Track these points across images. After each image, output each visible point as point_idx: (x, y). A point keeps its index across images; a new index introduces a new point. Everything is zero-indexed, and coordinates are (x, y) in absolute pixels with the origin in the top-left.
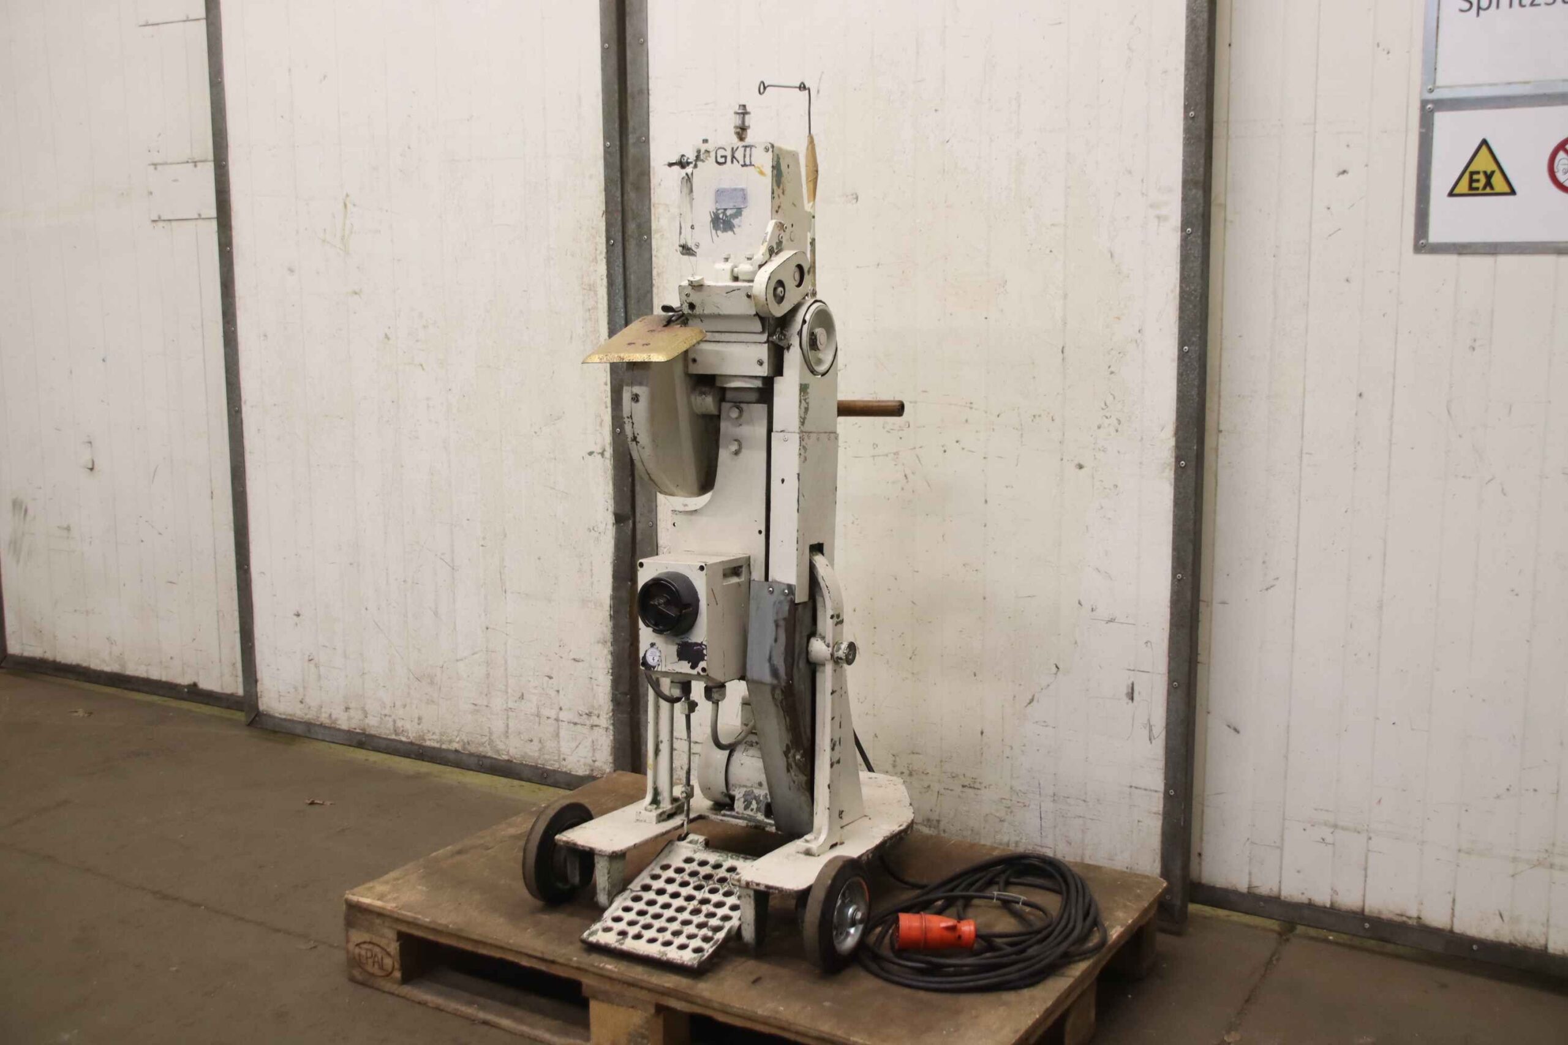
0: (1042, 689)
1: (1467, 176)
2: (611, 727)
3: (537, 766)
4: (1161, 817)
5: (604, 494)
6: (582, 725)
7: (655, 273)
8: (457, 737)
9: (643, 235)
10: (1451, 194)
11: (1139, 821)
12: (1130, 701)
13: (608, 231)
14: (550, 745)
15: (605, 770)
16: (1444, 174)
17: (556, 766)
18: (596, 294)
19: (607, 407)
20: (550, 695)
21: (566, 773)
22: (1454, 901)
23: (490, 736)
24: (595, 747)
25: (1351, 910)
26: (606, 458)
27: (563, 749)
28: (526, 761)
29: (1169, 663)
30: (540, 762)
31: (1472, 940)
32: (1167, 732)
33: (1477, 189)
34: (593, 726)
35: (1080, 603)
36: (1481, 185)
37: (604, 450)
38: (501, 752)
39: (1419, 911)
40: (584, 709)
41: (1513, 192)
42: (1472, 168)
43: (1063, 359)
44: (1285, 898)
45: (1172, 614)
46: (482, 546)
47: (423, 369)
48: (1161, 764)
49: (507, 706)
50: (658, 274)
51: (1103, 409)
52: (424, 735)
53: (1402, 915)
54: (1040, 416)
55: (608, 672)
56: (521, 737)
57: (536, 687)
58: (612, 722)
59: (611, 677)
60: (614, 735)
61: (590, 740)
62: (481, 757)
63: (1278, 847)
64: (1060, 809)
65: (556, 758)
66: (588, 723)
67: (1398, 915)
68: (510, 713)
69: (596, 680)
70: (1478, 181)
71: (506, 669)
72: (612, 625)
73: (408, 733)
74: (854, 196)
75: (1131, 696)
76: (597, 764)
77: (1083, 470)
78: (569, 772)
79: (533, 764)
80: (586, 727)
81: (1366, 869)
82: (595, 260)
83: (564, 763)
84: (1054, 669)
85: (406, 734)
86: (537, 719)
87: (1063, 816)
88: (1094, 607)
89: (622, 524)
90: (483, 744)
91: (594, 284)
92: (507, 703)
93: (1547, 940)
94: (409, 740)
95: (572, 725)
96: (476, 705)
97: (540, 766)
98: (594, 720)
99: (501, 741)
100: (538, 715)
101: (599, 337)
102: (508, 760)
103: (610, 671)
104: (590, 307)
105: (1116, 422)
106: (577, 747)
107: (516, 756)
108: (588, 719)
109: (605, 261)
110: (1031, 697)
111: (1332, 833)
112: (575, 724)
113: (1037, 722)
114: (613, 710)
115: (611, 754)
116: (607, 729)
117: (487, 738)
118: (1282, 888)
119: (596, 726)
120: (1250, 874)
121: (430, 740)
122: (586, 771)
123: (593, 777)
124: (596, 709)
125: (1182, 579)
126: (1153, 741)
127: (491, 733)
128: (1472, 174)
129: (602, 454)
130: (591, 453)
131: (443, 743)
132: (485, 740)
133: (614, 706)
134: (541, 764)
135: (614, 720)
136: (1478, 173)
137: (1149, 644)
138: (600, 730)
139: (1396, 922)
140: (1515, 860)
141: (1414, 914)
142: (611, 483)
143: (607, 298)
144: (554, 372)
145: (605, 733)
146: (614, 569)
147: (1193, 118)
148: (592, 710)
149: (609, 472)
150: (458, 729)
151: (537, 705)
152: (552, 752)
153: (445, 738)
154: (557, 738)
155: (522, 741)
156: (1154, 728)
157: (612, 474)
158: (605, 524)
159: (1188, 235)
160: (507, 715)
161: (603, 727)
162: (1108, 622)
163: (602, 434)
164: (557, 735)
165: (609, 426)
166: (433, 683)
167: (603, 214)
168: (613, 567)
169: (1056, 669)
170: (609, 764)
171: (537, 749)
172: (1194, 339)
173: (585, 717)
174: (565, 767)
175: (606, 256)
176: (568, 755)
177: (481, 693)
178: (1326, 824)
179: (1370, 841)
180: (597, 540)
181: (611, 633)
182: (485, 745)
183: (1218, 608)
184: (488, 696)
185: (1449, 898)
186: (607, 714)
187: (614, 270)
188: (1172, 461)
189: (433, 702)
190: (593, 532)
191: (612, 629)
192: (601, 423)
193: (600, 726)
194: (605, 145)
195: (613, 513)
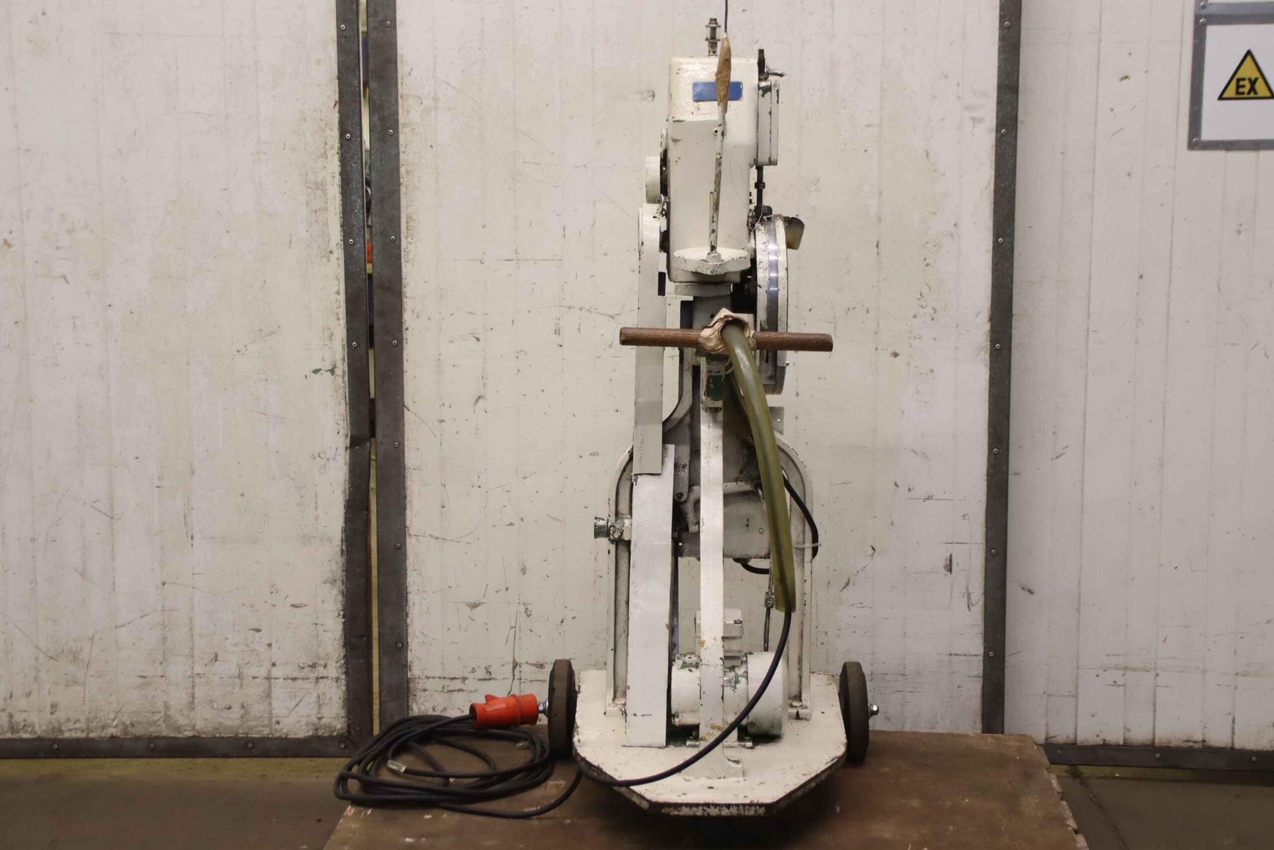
0: (858, 572)
1: (1234, 82)
2: (343, 677)
3: (236, 736)
4: (981, 680)
5: (334, 415)
6: (303, 679)
7: (402, 170)
8: (114, 720)
9: (388, 128)
10: (1221, 98)
11: (959, 687)
12: (949, 573)
13: (342, 123)
14: (258, 709)
15: (336, 727)
16: (1215, 81)
17: (266, 732)
18: (325, 193)
19: (338, 319)
20: (257, 651)
21: (280, 738)
22: (1234, 721)
23: (165, 712)
24: (321, 702)
25: (1143, 744)
26: (337, 375)
27: (275, 712)
28: (220, 734)
29: (987, 533)
30: (241, 731)
31: (1251, 753)
32: (986, 598)
33: (1243, 93)
34: (318, 679)
35: (896, 485)
36: (1246, 90)
37: (335, 367)
38: (182, 729)
39: (1204, 734)
40: (305, 660)
42: (1239, 75)
43: (878, 253)
44: (1082, 742)
45: (989, 486)
46: (158, 487)
47: (67, 282)
48: (979, 628)
49: (193, 673)
50: (407, 172)
51: (919, 299)
52: (60, 726)
53: (1188, 741)
54: (854, 308)
55: (339, 615)
56: (213, 707)
57: (236, 644)
58: (344, 670)
59: (343, 620)
60: (347, 685)
61: (315, 695)
62: (151, 739)
63: (1073, 696)
64: (878, 687)
65: (266, 722)
66: (312, 675)
67: (1185, 741)
68: (197, 680)
69: (322, 625)
70: (1243, 86)
71: (191, 629)
72: (344, 562)
73: (34, 728)
74: (651, 94)
75: (949, 568)
76: (324, 721)
77: (899, 358)
78: (284, 736)
79: (232, 735)
80: (309, 681)
81: (1154, 704)
82: (325, 155)
83: (278, 727)
84: (870, 551)
85: (30, 729)
86: (237, 681)
88: (911, 487)
89: (357, 448)
90: (155, 722)
91: (322, 183)
92: (193, 669)
94: (35, 736)
95: (290, 681)
96: (145, 677)
97: (241, 736)
98: (321, 671)
99: (183, 715)
100: (240, 676)
101: (329, 241)
102: (194, 737)
103: (342, 613)
104: (317, 208)
105: (932, 311)
106: (297, 705)
107: (206, 730)
108: (312, 672)
109: (337, 157)
110: (846, 581)
111: (1123, 675)
112: (294, 679)
113: (853, 605)
114: (344, 656)
115: (343, 707)
116: (337, 679)
117: (162, 714)
118: (1079, 733)
119: (322, 678)
120: (1047, 725)
121: (70, 730)
122: (308, 732)
123: (319, 736)
124: (322, 659)
125: (999, 452)
126: (972, 608)
127: (167, 707)
128: (1239, 80)
129: (332, 371)
130: (316, 371)
131: (92, 731)
132: (158, 717)
133: (346, 651)
134: (242, 734)
135: (347, 668)
136: (1243, 79)
137: (966, 517)
138: (328, 682)
139: (1183, 748)
141: (1199, 738)
142: (343, 402)
143: (341, 198)
144: (265, 282)
145: (336, 684)
146: (347, 498)
147: (1008, 28)
148: (317, 661)
149: (342, 390)
150: (116, 710)
151: (237, 664)
152: (260, 717)
153: (94, 724)
154: (268, 699)
155: (214, 709)
156: (972, 596)
157: (345, 393)
158: (334, 449)
159: (1003, 135)
160: (193, 682)
161: (332, 678)
162: (925, 500)
163: (332, 349)
164: (268, 695)
165: (343, 339)
166: (78, 659)
167: (335, 105)
168: (346, 497)
169: (872, 551)
170: (340, 719)
171: (238, 716)
172: (1009, 231)
173: (307, 669)
174: (279, 732)
175: (339, 151)
176: (284, 717)
177: (154, 662)
178: (1117, 668)
179: (1158, 678)
180: (325, 468)
181: (343, 571)
182: (158, 723)
183: (1012, 479)
184: (164, 664)
185: (1230, 718)
186: (337, 662)
187: (352, 167)
188: (987, 344)
189: (75, 682)
190: (318, 459)
191: (344, 566)
192: (331, 337)
193: (327, 677)
194: (338, 27)
195: (346, 436)
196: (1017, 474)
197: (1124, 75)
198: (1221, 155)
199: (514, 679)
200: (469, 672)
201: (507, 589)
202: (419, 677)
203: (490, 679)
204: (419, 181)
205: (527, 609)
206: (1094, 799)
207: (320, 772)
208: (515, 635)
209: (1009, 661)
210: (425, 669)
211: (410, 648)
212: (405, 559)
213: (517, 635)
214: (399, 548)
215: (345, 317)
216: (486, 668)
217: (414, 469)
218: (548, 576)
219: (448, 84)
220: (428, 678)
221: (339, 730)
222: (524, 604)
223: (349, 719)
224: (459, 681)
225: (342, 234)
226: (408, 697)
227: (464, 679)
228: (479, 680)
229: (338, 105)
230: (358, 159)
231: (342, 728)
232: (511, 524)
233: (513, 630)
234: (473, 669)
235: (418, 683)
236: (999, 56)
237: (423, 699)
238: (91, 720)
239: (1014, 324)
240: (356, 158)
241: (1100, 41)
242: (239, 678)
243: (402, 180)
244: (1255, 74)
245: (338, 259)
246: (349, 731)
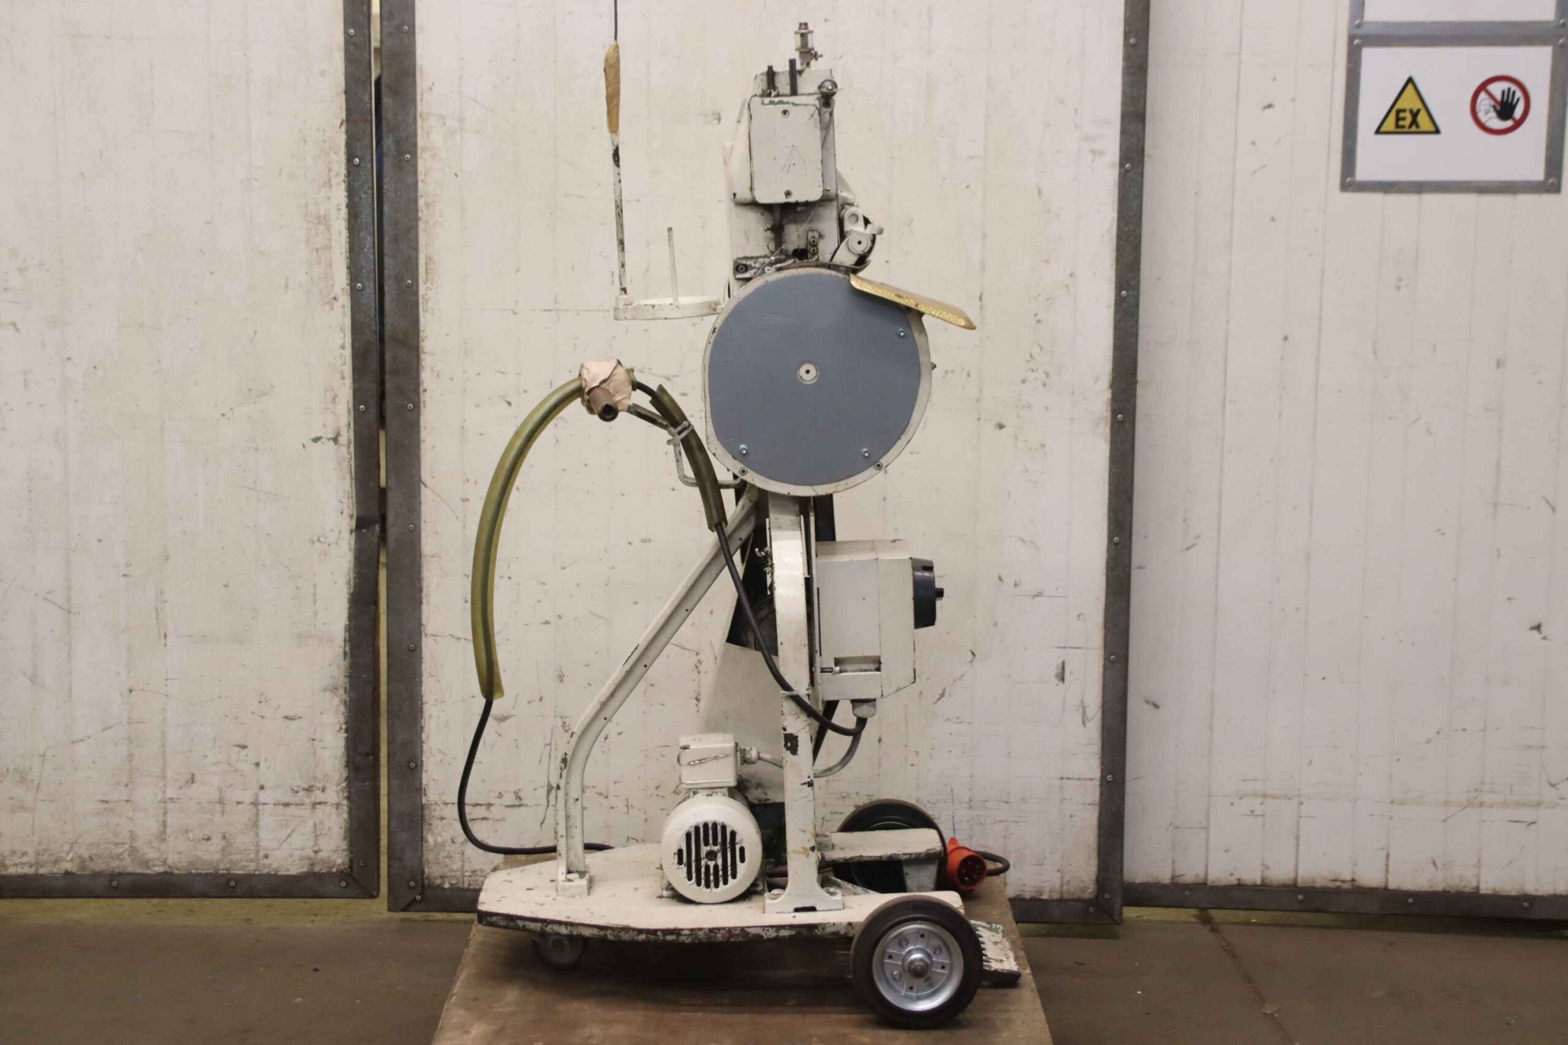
0: (955, 681)
1: (1393, 114)
2: (345, 802)
3: (216, 873)
4: (1097, 808)
5: (337, 492)
6: (297, 805)
7: (421, 203)
8: (68, 853)
9: (405, 152)
10: (1378, 132)
11: (1071, 816)
12: (1061, 683)
13: (349, 146)
14: (243, 841)
15: (335, 862)
16: (1372, 112)
17: (252, 867)
18: (328, 228)
19: (343, 378)
20: (242, 771)
21: (269, 875)
22: (1388, 856)
23: (131, 843)
25: (1283, 884)
26: (341, 444)
27: (263, 844)
28: (196, 869)
29: (1105, 635)
30: (222, 866)
31: (1408, 894)
32: (1103, 712)
33: (1403, 127)
34: (314, 805)
35: (1000, 579)
36: (1407, 123)
37: (338, 434)
38: (151, 864)
39: (1353, 872)
40: (299, 782)
41: (1437, 131)
42: (1399, 106)
43: (981, 307)
44: (1213, 882)
45: (1108, 581)
46: (125, 575)
47: (17, 330)
48: (1096, 748)
49: (164, 797)
50: (427, 205)
51: (1028, 361)
53: (1336, 880)
54: (952, 371)
55: (341, 729)
56: (189, 838)
57: (217, 763)
58: (346, 794)
59: (345, 735)
60: (350, 812)
61: (310, 824)
63: (1203, 828)
64: (977, 816)
65: (252, 856)
66: (307, 800)
67: (1332, 880)
68: (170, 806)
69: (321, 741)
70: (1404, 119)
71: (163, 745)
72: (347, 666)
74: (716, 116)
75: (1061, 677)
76: (321, 855)
77: (1004, 430)
78: (273, 873)
79: (211, 871)
80: (304, 807)
81: (1297, 838)
82: (328, 184)
83: (266, 862)
84: (969, 656)
86: (218, 807)
87: (981, 824)
88: (1018, 582)
89: (364, 531)
90: (118, 856)
91: (325, 216)
92: (164, 792)
93: (1478, 881)
95: (281, 807)
96: (107, 802)
97: (221, 872)
98: (318, 796)
99: (152, 847)
100: (221, 801)
101: (332, 285)
102: (165, 873)
103: (344, 727)
104: (318, 246)
105: (1044, 375)
106: (289, 836)
107: (180, 865)
108: (307, 796)
109: (343, 186)
110: (941, 691)
111: (1262, 804)
112: (286, 805)
113: (948, 719)
114: (347, 779)
115: (345, 838)
116: (338, 805)
117: (127, 846)
118: (1209, 872)
119: (320, 803)
120: (1173, 862)
121: (16, 865)
122: (302, 867)
123: (315, 873)
124: (320, 781)
125: (1120, 542)
126: (1088, 724)
127: (133, 837)
128: (1399, 111)
129: (335, 440)
130: (316, 440)
131: (42, 866)
132: (122, 850)
133: (349, 772)
134: (223, 870)
135: (349, 792)
136: (1404, 111)
137: (1081, 617)
138: (328, 809)
139: (1330, 888)
140: (1446, 803)
141: (1348, 877)
142: (348, 477)
143: (347, 235)
144: (256, 333)
145: (335, 811)
146: (352, 590)
147: (1134, 46)
148: (313, 783)
149: (346, 463)
150: (71, 841)
151: (219, 787)
152: (245, 850)
153: (45, 857)
154: (254, 829)
155: (191, 841)
156: (1088, 710)
157: (351, 465)
158: (338, 532)
159: (1127, 171)
160: (165, 808)
161: (332, 804)
162: (1034, 597)
163: (335, 413)
164: (255, 824)
165: (348, 402)
166: (26, 780)
167: (342, 124)
168: (350, 588)
169: (972, 656)
170: (340, 852)
171: (219, 848)
172: (1133, 283)
173: (302, 793)
174: (268, 867)
175: (346, 179)
176: (273, 850)
177: (118, 784)
178: (1255, 795)
179: (1302, 806)
180: (325, 554)
181: (346, 676)
182: (122, 857)
183: (1135, 574)
184: (130, 787)
185: (1383, 854)
186: (338, 785)
187: (360, 198)
188: (1108, 415)
189: (22, 808)
190: (318, 544)
191: (348, 671)
192: (334, 400)
193: (326, 803)
194: (346, 32)
195: (351, 517)
196: (1141, 568)
197: (1267, 104)
198: (1377, 198)
199: (548, 806)
200: (496, 798)
201: (541, 699)
202: (436, 803)
203: (520, 806)
204: (441, 216)
205: (564, 723)
206: (1227, 948)
207: (316, 915)
208: (550, 754)
209: (1130, 787)
210: (442, 794)
211: (425, 768)
212: (421, 663)
213: (552, 753)
214: (413, 651)
215: (351, 375)
216: (515, 792)
217: (432, 556)
218: (589, 684)
219: (476, 101)
220: (446, 804)
221: (339, 865)
222: (561, 718)
223: (352, 852)
224: (484, 808)
225: (349, 277)
226: (422, 826)
227: (489, 805)
228: (507, 806)
229: (344, 124)
230: (368, 188)
231: (343, 863)
232: (547, 623)
233: (548, 748)
234: (500, 793)
235: (435, 810)
236: (1123, 79)
237: (439, 828)
238: (41, 852)
239: (1140, 391)
240: (366, 188)
241: (1240, 63)
242: (220, 803)
243: (420, 214)
244: (1417, 105)
245: (343, 306)
246: (351, 867)
